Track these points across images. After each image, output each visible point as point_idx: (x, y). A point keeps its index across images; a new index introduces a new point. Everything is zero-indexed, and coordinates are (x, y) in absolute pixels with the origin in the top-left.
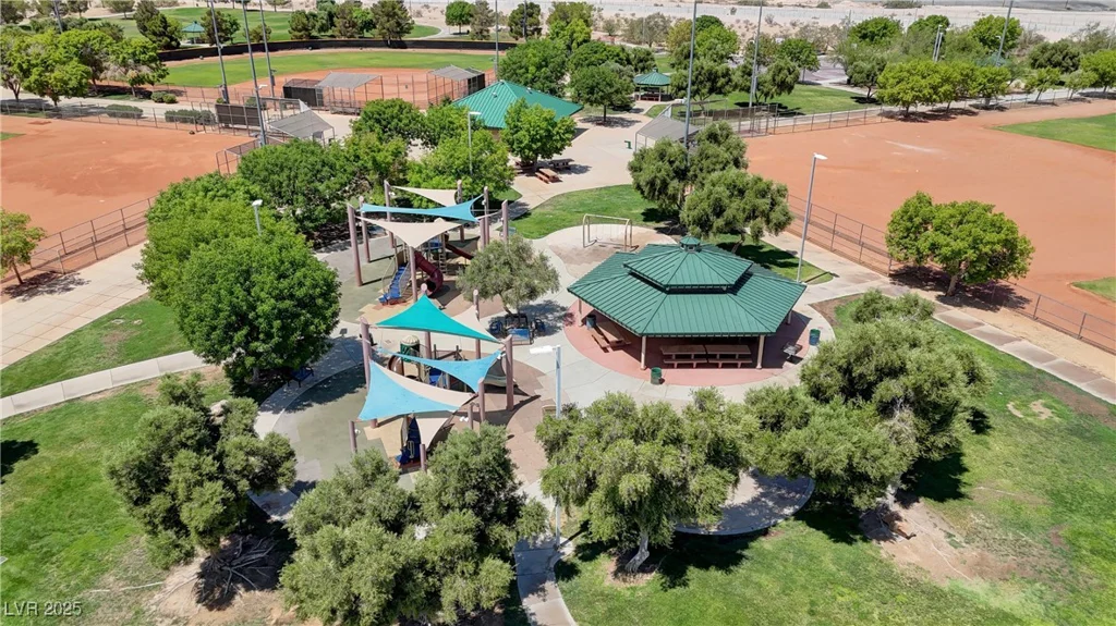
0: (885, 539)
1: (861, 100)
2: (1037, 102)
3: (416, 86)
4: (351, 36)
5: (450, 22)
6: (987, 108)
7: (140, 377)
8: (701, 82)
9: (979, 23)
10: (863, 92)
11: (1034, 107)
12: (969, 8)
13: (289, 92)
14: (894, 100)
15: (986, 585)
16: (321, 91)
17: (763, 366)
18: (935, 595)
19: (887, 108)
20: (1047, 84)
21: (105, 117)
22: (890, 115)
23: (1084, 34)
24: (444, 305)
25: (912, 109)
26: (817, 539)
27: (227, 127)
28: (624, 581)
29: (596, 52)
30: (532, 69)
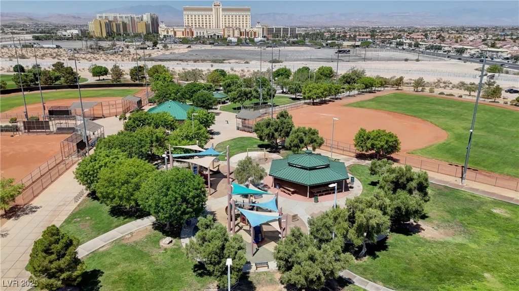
0: (419, 232)
1: (293, 99)
2: (349, 96)
3: (117, 105)
4: (50, 84)
5: (94, 76)
6: (337, 99)
7: (114, 238)
8: (242, 96)
9: (319, 69)
10: (294, 96)
11: (349, 97)
12: (299, 62)
13: (51, 113)
14: (309, 98)
15: (451, 238)
16: (70, 111)
17: (345, 191)
18: (441, 243)
19: (306, 101)
20: (352, 89)
22: (309, 104)
23: (351, 71)
24: (216, 189)
25: (315, 101)
26: (402, 236)
27: (29, 132)
28: (361, 260)
29: (195, 86)
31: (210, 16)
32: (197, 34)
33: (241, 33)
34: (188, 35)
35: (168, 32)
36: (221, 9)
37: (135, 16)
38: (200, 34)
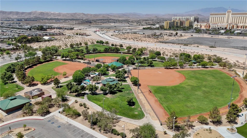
3: (110, 61)
13: (96, 60)
16: (99, 60)
21: (77, 62)
30: (122, 60)
31: (224, 17)
32: (212, 27)
33: (237, 26)
34: (207, 27)
35: (197, 26)
36: (231, 14)
37: (189, 17)
38: (214, 27)
